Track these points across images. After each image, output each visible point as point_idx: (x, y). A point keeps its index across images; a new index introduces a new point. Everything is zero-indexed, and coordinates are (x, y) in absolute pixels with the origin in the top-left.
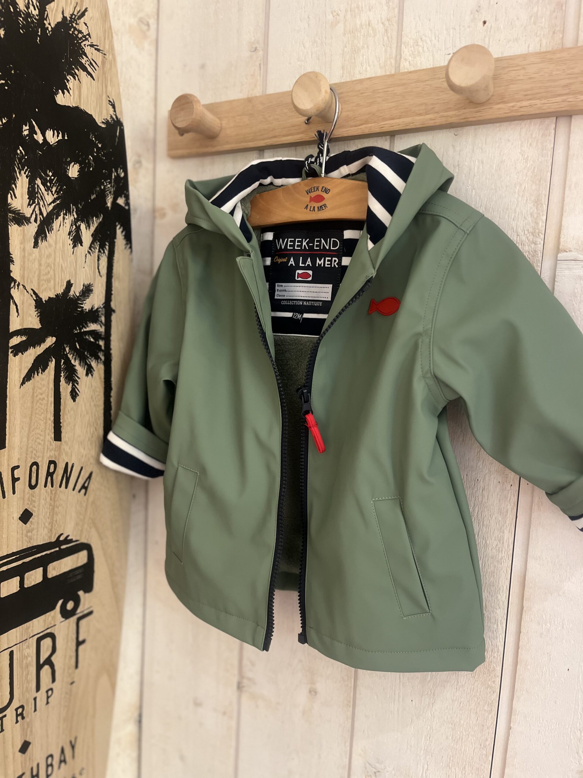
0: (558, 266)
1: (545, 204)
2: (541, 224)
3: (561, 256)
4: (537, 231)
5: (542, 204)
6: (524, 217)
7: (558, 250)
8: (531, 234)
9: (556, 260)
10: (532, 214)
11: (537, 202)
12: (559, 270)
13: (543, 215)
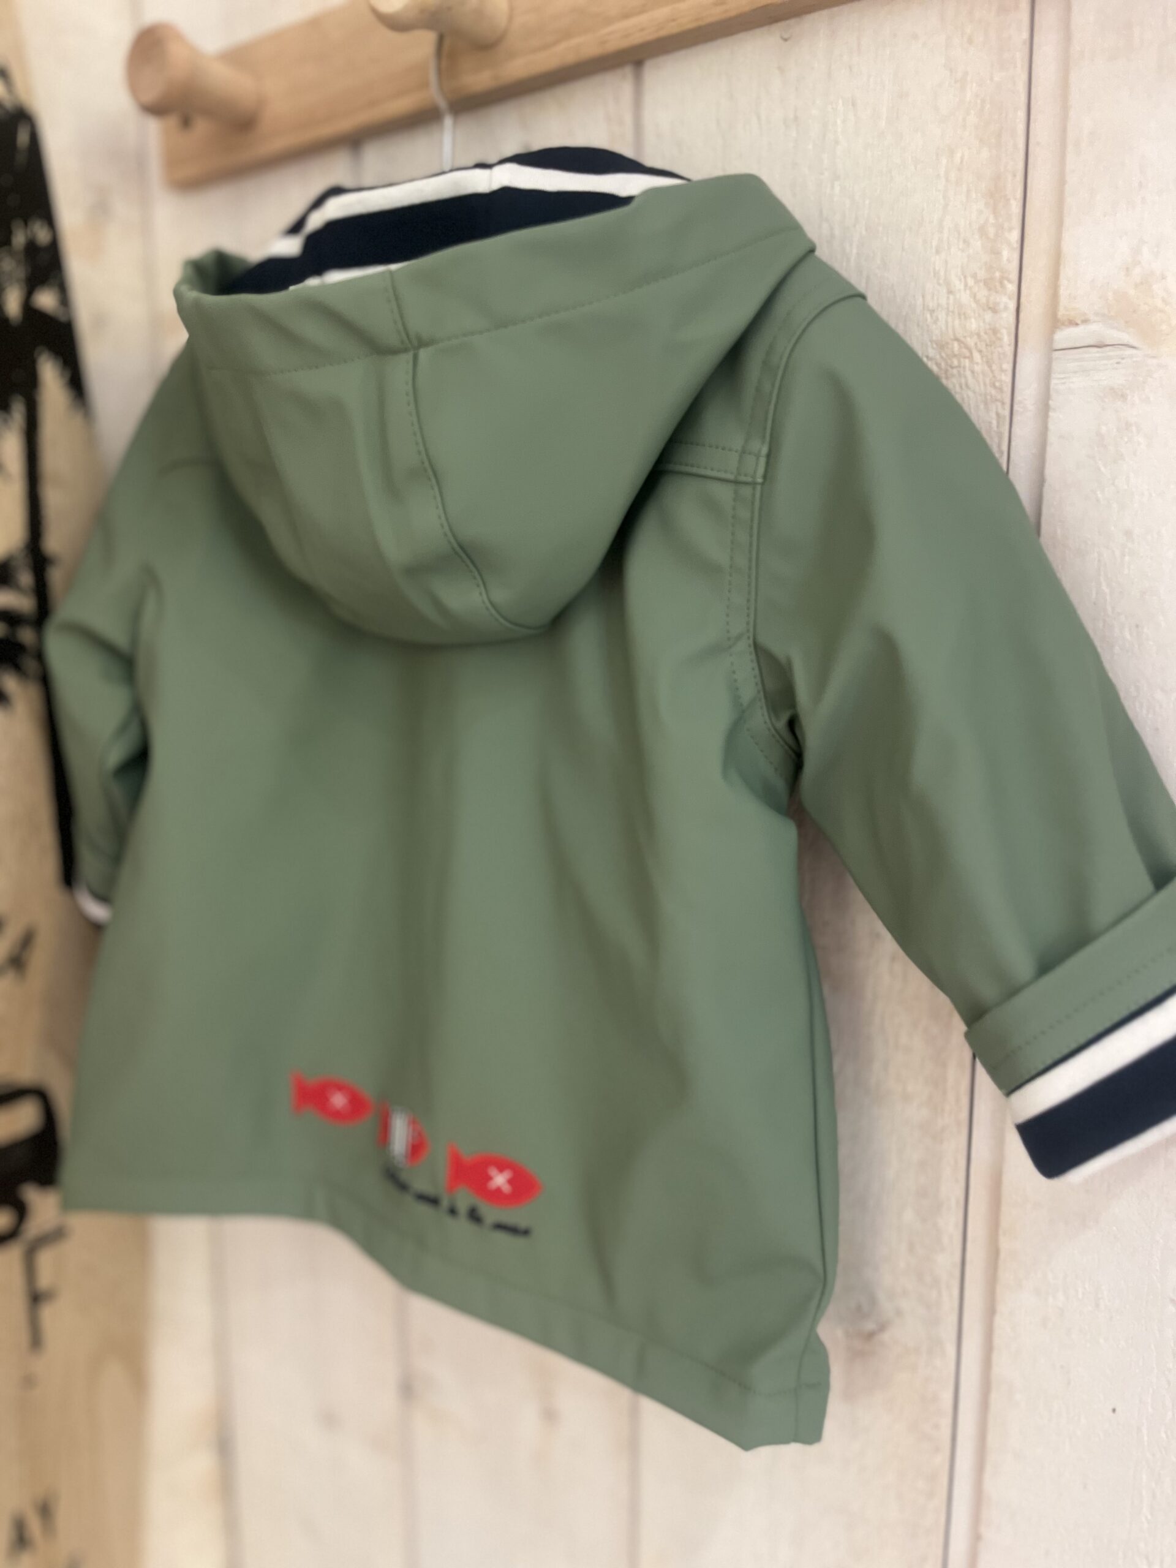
0: (1056, 366)
1: (1015, 199)
2: (1009, 256)
3: (1064, 336)
4: (997, 274)
5: (1008, 200)
6: (965, 241)
7: (1055, 321)
8: (981, 284)
9: (1051, 349)
10: (982, 231)
11: (995, 196)
12: (1059, 376)
13: (1010, 229)
